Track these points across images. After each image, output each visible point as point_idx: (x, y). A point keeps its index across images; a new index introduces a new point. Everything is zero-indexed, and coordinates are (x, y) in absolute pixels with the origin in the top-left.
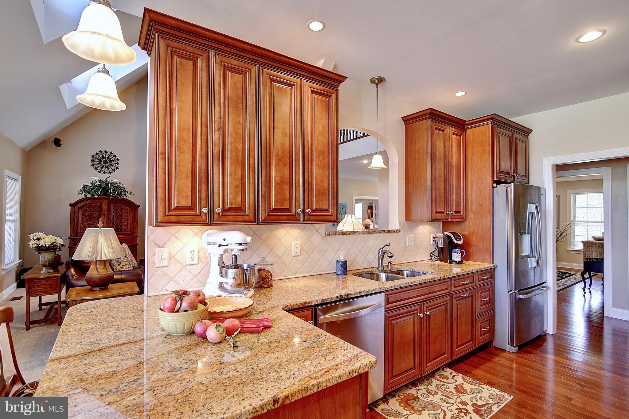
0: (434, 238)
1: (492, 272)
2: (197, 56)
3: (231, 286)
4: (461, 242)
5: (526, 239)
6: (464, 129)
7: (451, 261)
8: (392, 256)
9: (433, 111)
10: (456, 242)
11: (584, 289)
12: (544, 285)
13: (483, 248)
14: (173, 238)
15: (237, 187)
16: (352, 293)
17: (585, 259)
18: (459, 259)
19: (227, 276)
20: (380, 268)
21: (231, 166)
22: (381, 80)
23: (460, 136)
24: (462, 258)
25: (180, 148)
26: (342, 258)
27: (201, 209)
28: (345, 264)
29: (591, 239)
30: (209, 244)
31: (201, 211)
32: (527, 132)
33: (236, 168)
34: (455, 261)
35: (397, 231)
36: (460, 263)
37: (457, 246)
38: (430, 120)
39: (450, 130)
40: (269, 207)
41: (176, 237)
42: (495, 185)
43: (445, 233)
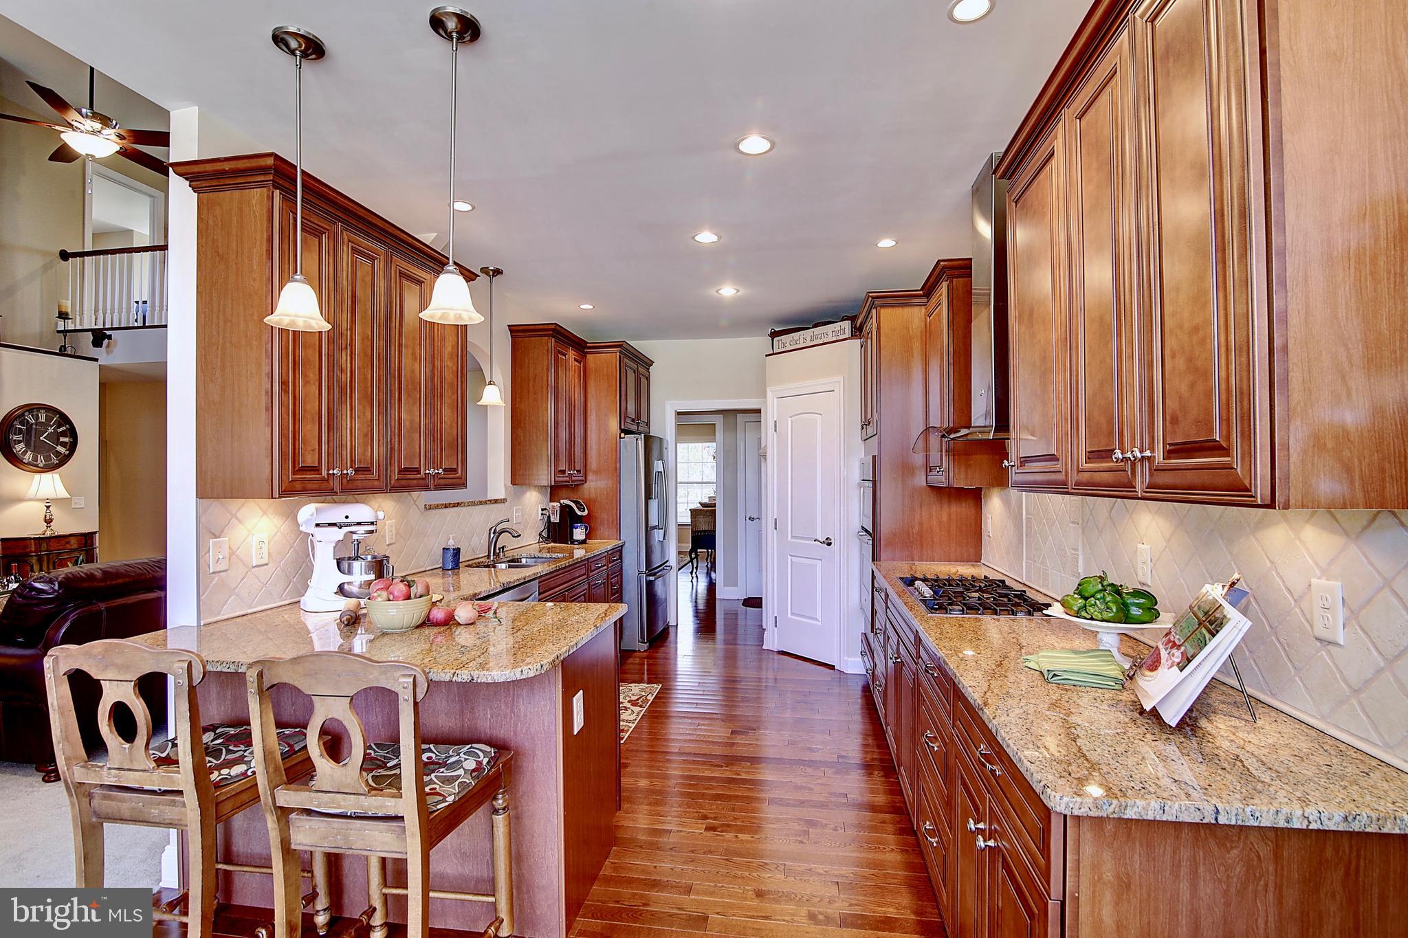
0: (543, 510)
1: (619, 551)
2: (323, 230)
3: (360, 587)
4: (585, 513)
5: (654, 504)
6: (583, 352)
7: (573, 542)
8: (520, 536)
9: (557, 328)
10: (579, 513)
11: (691, 573)
12: (667, 564)
13: (608, 520)
14: (234, 520)
15: (366, 435)
16: (512, 581)
17: (693, 532)
18: (583, 537)
19: (350, 572)
20: (492, 558)
21: (360, 403)
22: (497, 272)
23: (580, 362)
24: (586, 535)
25: (305, 376)
26: (452, 544)
27: (328, 470)
28: (457, 552)
29: (698, 506)
30: (318, 525)
31: (328, 474)
32: (648, 363)
33: (364, 407)
34: (577, 541)
35: (505, 500)
36: (583, 542)
37: (580, 519)
38: (553, 340)
39: (571, 354)
40: (399, 466)
41: (237, 518)
42: (623, 435)
43: (562, 501)
